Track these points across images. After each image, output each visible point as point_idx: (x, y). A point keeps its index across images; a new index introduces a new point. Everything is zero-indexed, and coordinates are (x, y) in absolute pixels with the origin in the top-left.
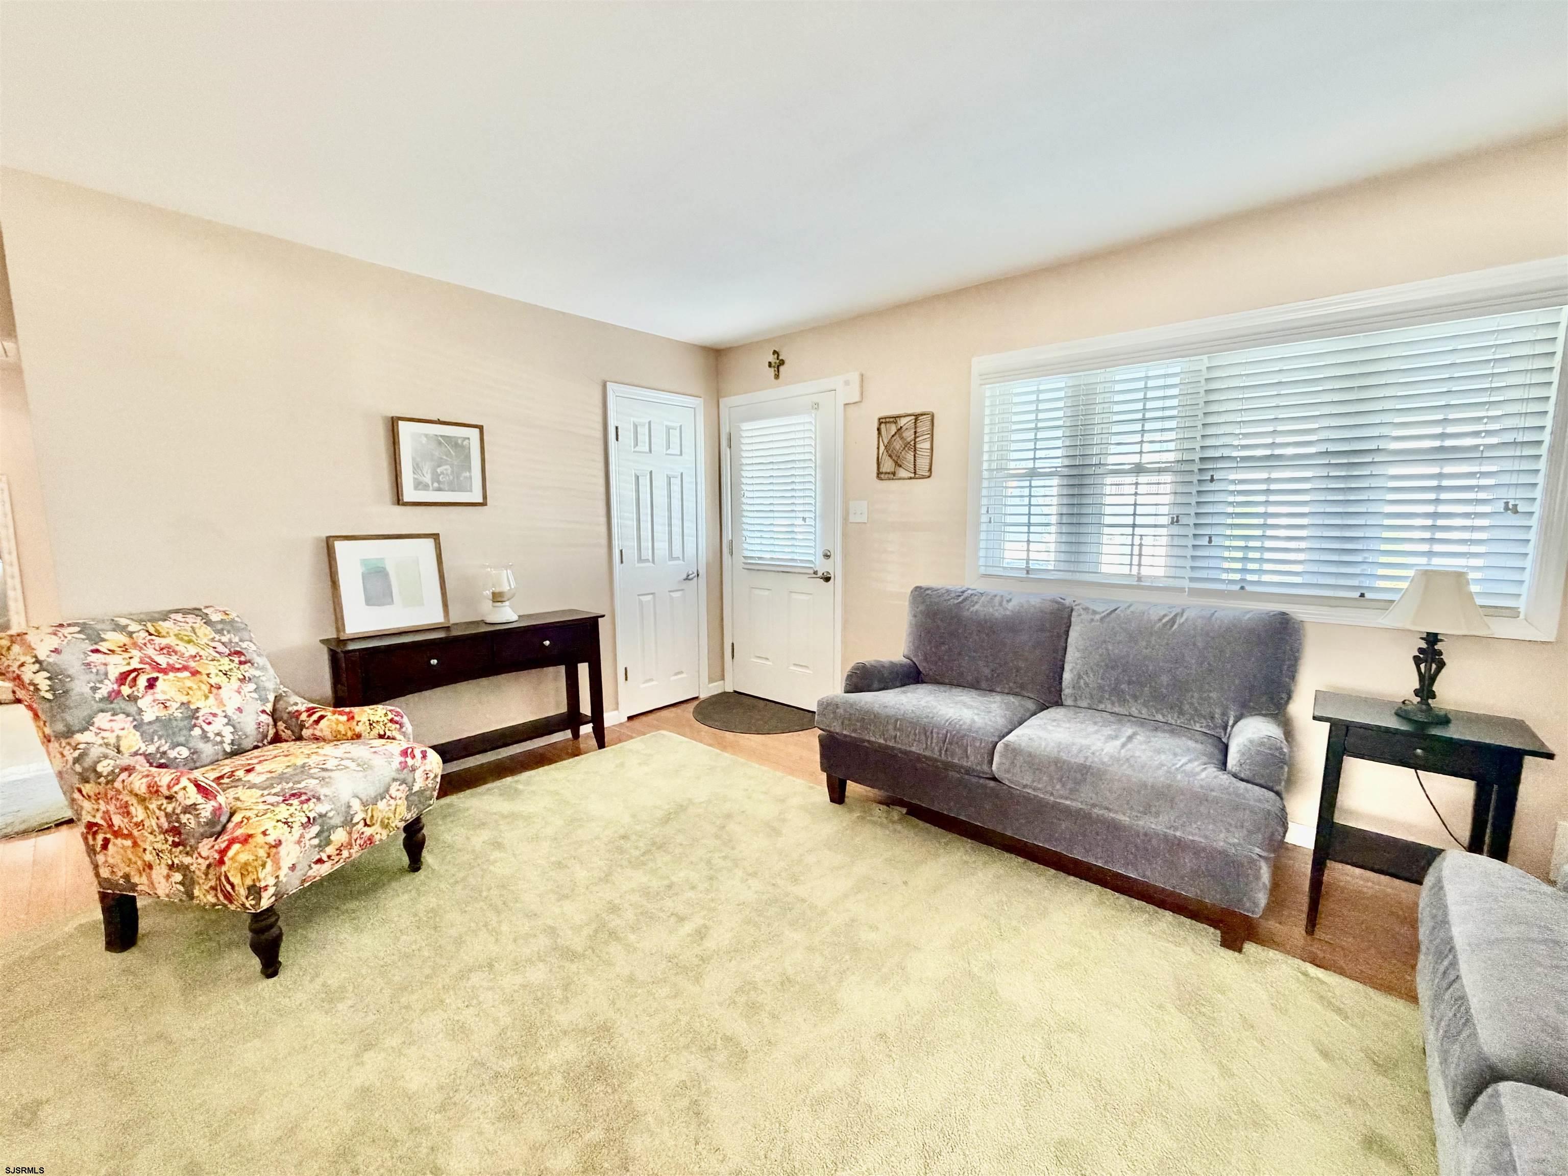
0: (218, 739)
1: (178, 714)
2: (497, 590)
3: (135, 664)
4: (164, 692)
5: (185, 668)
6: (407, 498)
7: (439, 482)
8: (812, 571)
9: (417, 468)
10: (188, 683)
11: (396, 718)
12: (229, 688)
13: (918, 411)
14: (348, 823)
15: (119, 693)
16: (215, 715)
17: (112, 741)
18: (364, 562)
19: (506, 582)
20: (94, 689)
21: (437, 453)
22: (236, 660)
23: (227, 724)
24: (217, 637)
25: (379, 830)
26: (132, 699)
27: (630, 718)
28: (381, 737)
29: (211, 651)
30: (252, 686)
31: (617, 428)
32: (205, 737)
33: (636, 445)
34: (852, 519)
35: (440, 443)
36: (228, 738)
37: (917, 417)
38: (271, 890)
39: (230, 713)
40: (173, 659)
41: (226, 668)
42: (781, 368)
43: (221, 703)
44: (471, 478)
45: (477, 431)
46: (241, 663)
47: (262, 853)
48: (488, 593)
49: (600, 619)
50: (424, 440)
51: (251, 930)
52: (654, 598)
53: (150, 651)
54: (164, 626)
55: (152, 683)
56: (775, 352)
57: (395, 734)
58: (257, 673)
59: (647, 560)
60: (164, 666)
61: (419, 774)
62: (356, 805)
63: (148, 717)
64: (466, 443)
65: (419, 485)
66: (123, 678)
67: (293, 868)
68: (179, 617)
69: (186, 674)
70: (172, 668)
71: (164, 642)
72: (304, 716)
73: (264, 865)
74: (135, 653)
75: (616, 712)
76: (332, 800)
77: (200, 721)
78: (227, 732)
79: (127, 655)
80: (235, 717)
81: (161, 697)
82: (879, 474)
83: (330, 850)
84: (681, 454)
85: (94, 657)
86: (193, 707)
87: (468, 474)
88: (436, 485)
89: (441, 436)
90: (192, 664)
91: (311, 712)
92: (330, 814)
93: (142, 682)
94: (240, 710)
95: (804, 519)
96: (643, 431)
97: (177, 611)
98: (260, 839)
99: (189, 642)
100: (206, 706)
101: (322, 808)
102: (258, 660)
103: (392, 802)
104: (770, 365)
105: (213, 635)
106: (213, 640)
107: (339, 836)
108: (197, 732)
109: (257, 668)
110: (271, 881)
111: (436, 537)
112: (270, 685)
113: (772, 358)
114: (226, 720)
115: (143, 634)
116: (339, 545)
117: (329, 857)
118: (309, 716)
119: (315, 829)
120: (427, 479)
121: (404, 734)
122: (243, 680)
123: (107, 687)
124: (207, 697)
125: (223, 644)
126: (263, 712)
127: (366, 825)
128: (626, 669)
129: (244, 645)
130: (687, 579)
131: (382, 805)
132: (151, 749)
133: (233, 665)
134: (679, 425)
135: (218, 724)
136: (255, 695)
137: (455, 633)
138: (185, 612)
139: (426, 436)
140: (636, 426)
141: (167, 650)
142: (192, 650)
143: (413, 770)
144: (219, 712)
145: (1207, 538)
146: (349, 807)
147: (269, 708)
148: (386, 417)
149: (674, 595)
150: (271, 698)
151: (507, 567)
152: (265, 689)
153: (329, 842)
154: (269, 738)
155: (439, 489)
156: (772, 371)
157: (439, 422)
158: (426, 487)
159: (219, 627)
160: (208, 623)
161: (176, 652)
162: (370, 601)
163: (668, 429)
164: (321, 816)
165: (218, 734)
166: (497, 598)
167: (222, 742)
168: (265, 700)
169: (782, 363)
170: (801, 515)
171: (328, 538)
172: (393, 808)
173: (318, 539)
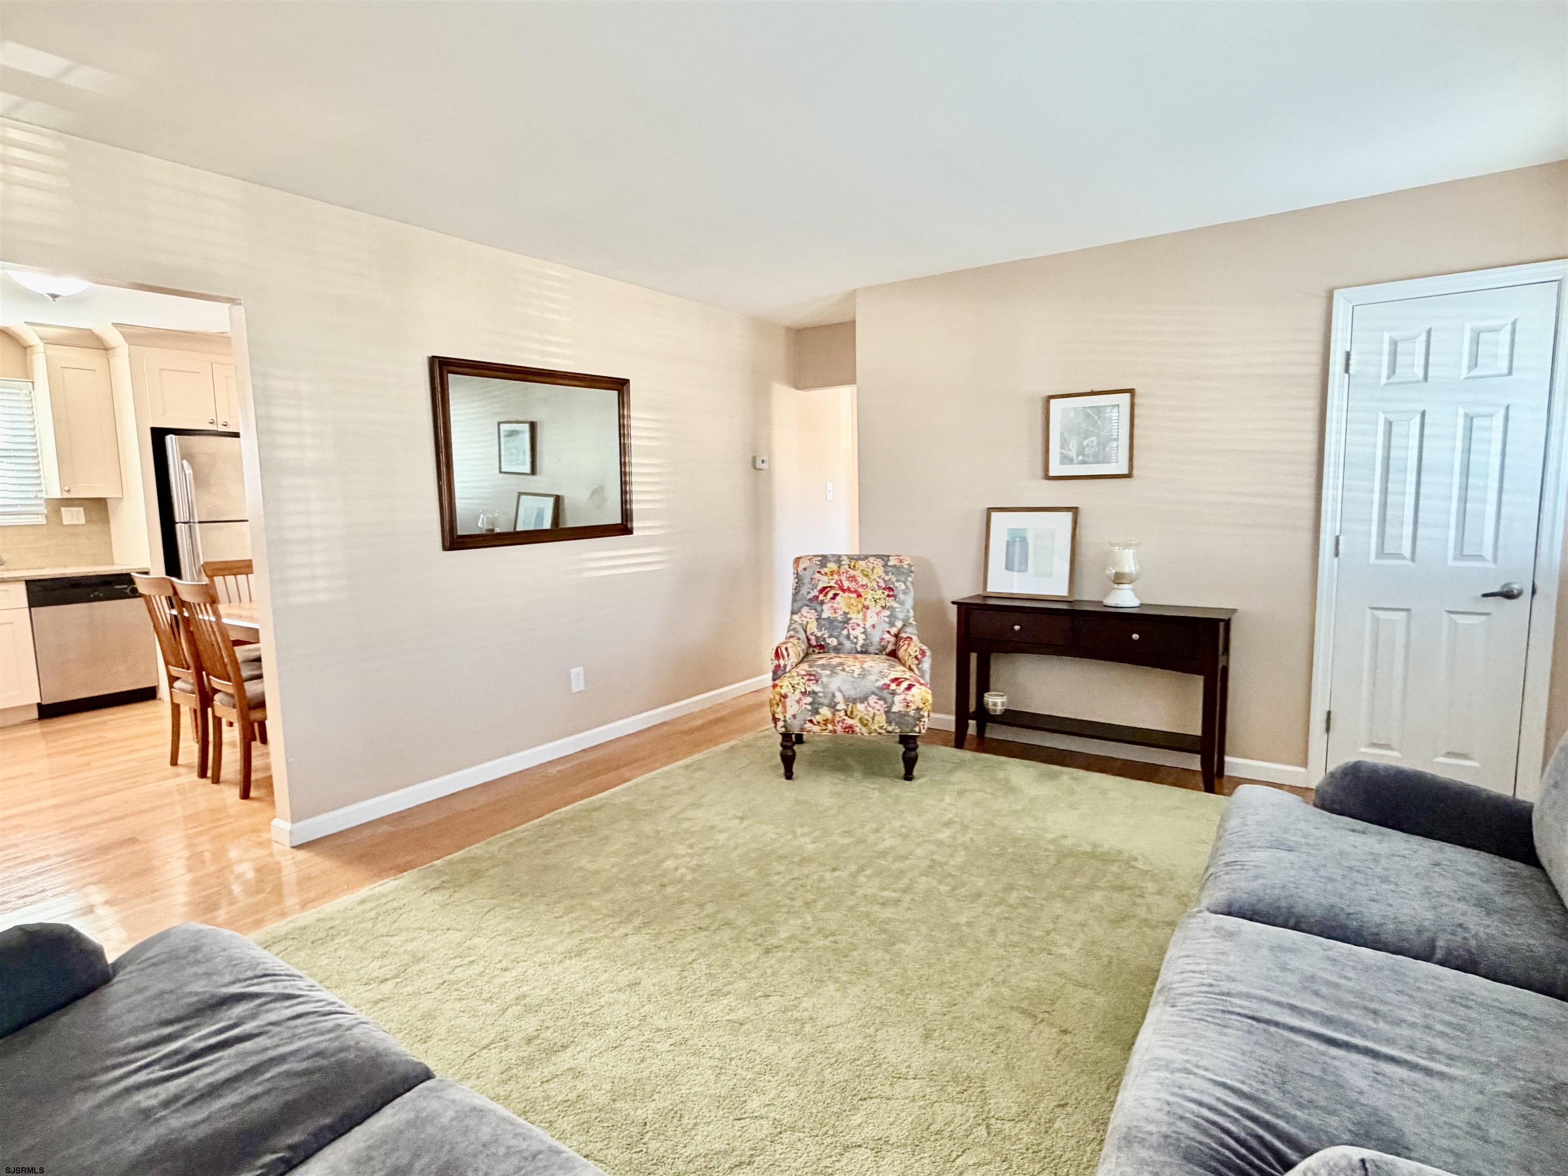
1: (839, 618)
2: (1119, 570)
3: (832, 584)
4: (839, 604)
5: (856, 591)
6: (1053, 473)
9: (1064, 443)
11: (920, 656)
14: (833, 706)
15: (817, 597)
16: (858, 625)
17: (805, 623)
18: (1011, 531)
19: (1128, 563)
20: (809, 593)
21: (1083, 426)
22: (886, 593)
23: (863, 633)
25: (858, 724)
26: (822, 603)
29: (875, 584)
31: (1348, 354)
32: (848, 637)
33: (1391, 373)
35: (1088, 416)
36: (861, 642)
39: (867, 627)
40: (853, 586)
41: (877, 597)
43: (865, 619)
44: (1117, 447)
45: (1128, 395)
46: (888, 596)
47: (777, 697)
48: (1110, 573)
50: (1074, 414)
52: (1410, 616)
53: (843, 578)
54: (861, 563)
55: (836, 595)
60: (846, 588)
62: (839, 698)
64: (1115, 410)
65: (1066, 459)
66: (823, 590)
67: (795, 716)
68: (872, 559)
70: (849, 590)
71: (852, 572)
73: (778, 705)
74: (836, 577)
75: (1302, 770)
76: (825, 686)
77: (849, 627)
78: (862, 637)
79: (832, 577)
80: (869, 630)
83: (818, 718)
84: (1510, 373)
85: (817, 576)
86: (849, 616)
87: (1114, 444)
89: (1089, 407)
90: (860, 590)
91: (905, 639)
92: (821, 695)
93: (831, 594)
94: (874, 626)
96: (1412, 349)
97: (873, 556)
98: (778, 689)
99: (867, 576)
100: (856, 617)
101: (817, 688)
102: (901, 596)
103: (871, 709)
105: (882, 574)
106: (880, 577)
107: (825, 712)
108: (845, 632)
109: (897, 602)
110: (782, 718)
111: (1075, 510)
112: (901, 616)
114: (863, 630)
115: (847, 567)
116: (995, 516)
117: (819, 723)
118: (903, 642)
119: (809, 699)
120: (1073, 454)
121: (920, 669)
122: (884, 607)
123: (815, 593)
124: (859, 612)
125: (885, 581)
126: (889, 632)
128: (1328, 714)
129: (897, 584)
130: (1507, 595)
132: (819, 634)
133: (884, 596)
134: (1507, 322)
135: (858, 632)
136: (888, 620)
138: (876, 556)
139: (1077, 409)
140: (1395, 344)
141: (853, 579)
142: (865, 581)
143: (893, 693)
144: (862, 625)
147: (894, 630)
148: (1041, 397)
149: (1462, 619)
151: (1132, 547)
154: (888, 650)
157: (1093, 393)
158: (1071, 461)
159: (890, 569)
160: (885, 565)
161: (856, 581)
162: (1009, 566)
163: (1477, 333)
164: (814, 693)
165: (856, 638)
166: (1119, 579)
167: (856, 643)
168: (893, 625)
171: (989, 509)
172: (872, 714)
173: (980, 510)
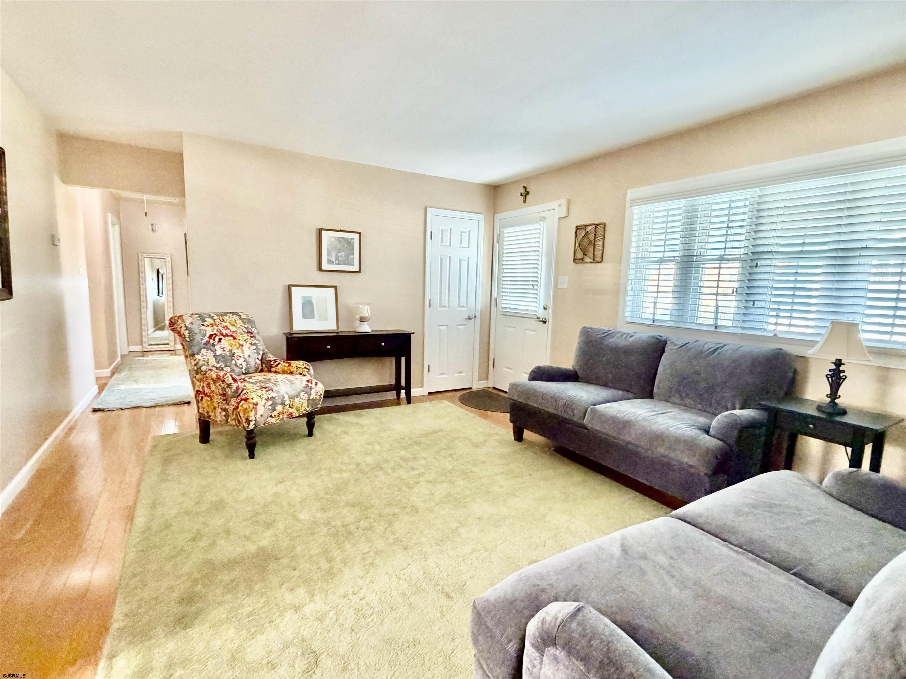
0: (241, 366)
1: (228, 354)
2: (362, 315)
3: (215, 332)
4: (224, 344)
5: (232, 336)
6: (323, 268)
7: (339, 260)
8: (536, 317)
9: (329, 254)
10: (232, 342)
11: (308, 367)
12: (246, 346)
13: (596, 222)
14: (283, 404)
15: (209, 342)
16: (240, 357)
17: (206, 360)
18: (304, 298)
19: (366, 311)
20: (202, 339)
21: (338, 246)
22: (250, 335)
23: (244, 361)
24: (243, 325)
25: (295, 411)
26: (214, 345)
27: (430, 393)
28: (301, 374)
29: (241, 330)
30: (254, 347)
31: (431, 232)
32: (236, 365)
33: (442, 242)
34: (559, 287)
35: (340, 241)
36: (244, 367)
37: (596, 226)
38: (253, 422)
39: (245, 357)
40: (228, 332)
41: (245, 338)
42: (528, 197)
43: (243, 352)
44: (354, 258)
45: (358, 235)
46: (251, 337)
47: (251, 406)
48: (358, 317)
49: (412, 335)
50: (333, 239)
51: (246, 438)
52: (448, 328)
53: (220, 327)
54: (226, 318)
55: (220, 340)
56: (524, 187)
57: (306, 373)
58: (257, 342)
59: (445, 306)
60: (224, 334)
61: (313, 391)
62: (287, 398)
63: (218, 353)
64: (352, 241)
65: (330, 262)
66: (211, 336)
67: (261, 416)
68: (231, 315)
69: (232, 338)
70: (226, 335)
71: (225, 324)
72: (272, 363)
73: (251, 411)
74: (215, 327)
75: (422, 389)
76: (278, 392)
77: (235, 358)
78: (244, 364)
79: (212, 328)
80: (247, 359)
81: (223, 346)
82: (575, 259)
83: (275, 413)
84: (469, 247)
85: (202, 327)
86: (233, 352)
87: (352, 257)
88: (337, 262)
89: (342, 238)
90: (234, 335)
91: (275, 361)
92: (277, 398)
93: (217, 339)
94: (249, 356)
95: (533, 286)
96: (447, 235)
97: (230, 313)
98: (251, 401)
99: (234, 325)
100: (238, 352)
101: (274, 395)
102: (258, 337)
103: (301, 400)
104: (521, 195)
105: (242, 324)
106: (242, 326)
107: (279, 408)
108: (233, 362)
109: (257, 340)
110: (254, 419)
111: (335, 287)
112: (261, 348)
113: (523, 191)
114: (244, 359)
115: (218, 320)
116: (293, 289)
117: (275, 416)
118: (274, 362)
119: (270, 403)
120: (333, 259)
121: (309, 374)
122: (251, 344)
123: (206, 339)
124: (238, 349)
125: (245, 328)
126: (258, 359)
127: (290, 407)
128: (429, 366)
129: (253, 329)
130: (469, 319)
131: (297, 400)
132: (218, 366)
133: (248, 337)
134: (468, 230)
135: (241, 361)
136: (255, 351)
137: (340, 334)
138: (233, 313)
139: (334, 237)
140: (442, 231)
141: (226, 328)
142: (234, 329)
143: (311, 388)
144: (242, 355)
145: (752, 303)
146: (284, 397)
147: (260, 357)
148: (317, 229)
149: (460, 327)
150: (261, 353)
151: (368, 304)
152: (259, 350)
153: (275, 410)
154: (259, 370)
155: (338, 264)
156: (522, 198)
157: (340, 231)
158: (332, 263)
159: (245, 321)
160: (241, 318)
161: (229, 329)
162: (304, 316)
163: (462, 233)
164: (273, 397)
165: (241, 365)
166: (362, 320)
167: (242, 368)
168: (259, 354)
169: (528, 193)
170: (531, 283)
171: (289, 285)
172: (301, 403)
173: (285, 286)
